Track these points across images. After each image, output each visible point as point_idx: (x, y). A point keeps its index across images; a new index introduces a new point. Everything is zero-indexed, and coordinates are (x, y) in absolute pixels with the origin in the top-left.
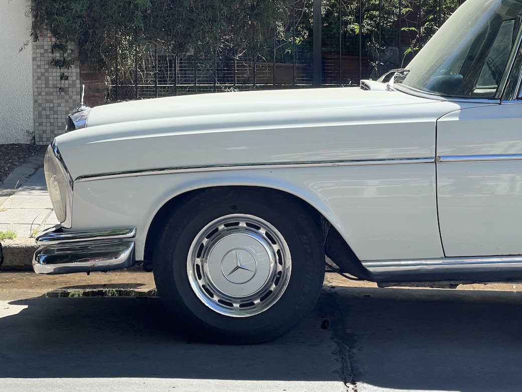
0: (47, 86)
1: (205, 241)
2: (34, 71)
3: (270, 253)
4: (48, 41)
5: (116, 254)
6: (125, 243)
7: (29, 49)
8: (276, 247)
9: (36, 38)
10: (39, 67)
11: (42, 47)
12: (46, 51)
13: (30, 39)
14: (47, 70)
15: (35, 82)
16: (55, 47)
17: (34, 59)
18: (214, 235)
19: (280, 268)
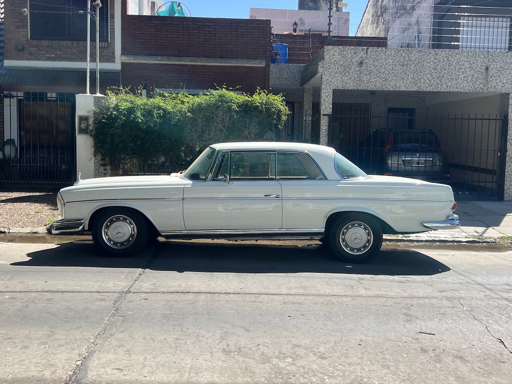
0: (99, 173)
1: (109, 224)
2: (94, 168)
3: (130, 229)
4: (99, 157)
5: (78, 227)
6: (81, 224)
7: (93, 160)
8: (132, 226)
9: (95, 156)
10: (96, 166)
11: (97, 159)
12: (99, 161)
13: (93, 156)
14: (99, 167)
15: (94, 171)
16: (102, 159)
17: (94, 163)
18: (112, 222)
19: (133, 233)
